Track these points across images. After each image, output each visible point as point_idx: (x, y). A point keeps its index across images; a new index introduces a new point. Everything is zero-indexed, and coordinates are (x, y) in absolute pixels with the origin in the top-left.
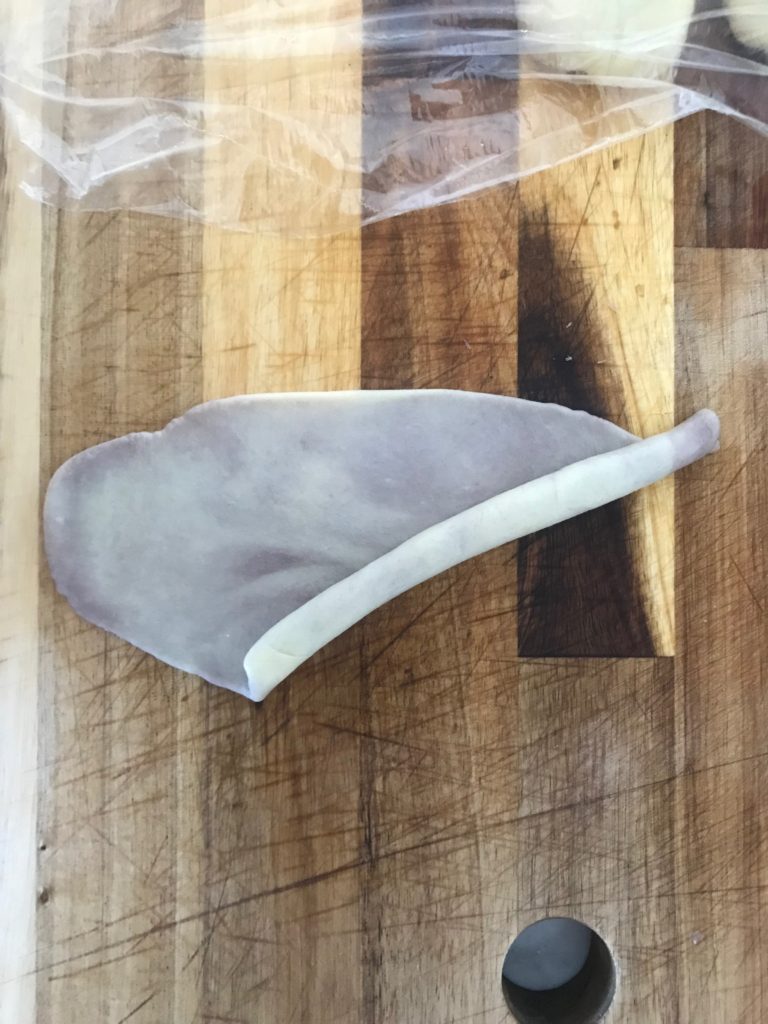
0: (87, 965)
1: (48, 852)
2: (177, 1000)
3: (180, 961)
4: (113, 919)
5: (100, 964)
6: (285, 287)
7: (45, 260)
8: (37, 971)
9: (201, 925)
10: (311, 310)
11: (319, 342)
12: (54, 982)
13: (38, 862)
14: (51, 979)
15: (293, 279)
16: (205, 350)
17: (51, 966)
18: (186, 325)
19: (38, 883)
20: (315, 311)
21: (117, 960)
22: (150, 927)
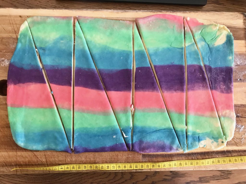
0: (10, 22)
1: (27, 17)
2: (5, 34)
3: (10, 34)
4: (17, 26)
5: (10, 24)
7: (109, 18)
8: (10, 15)
9: (15, 37)
12: (8, 18)
13: (25, 16)
14: (9, 17)
17: (11, 17)
19: (22, 16)
21: (11, 26)
22: (15, 30)
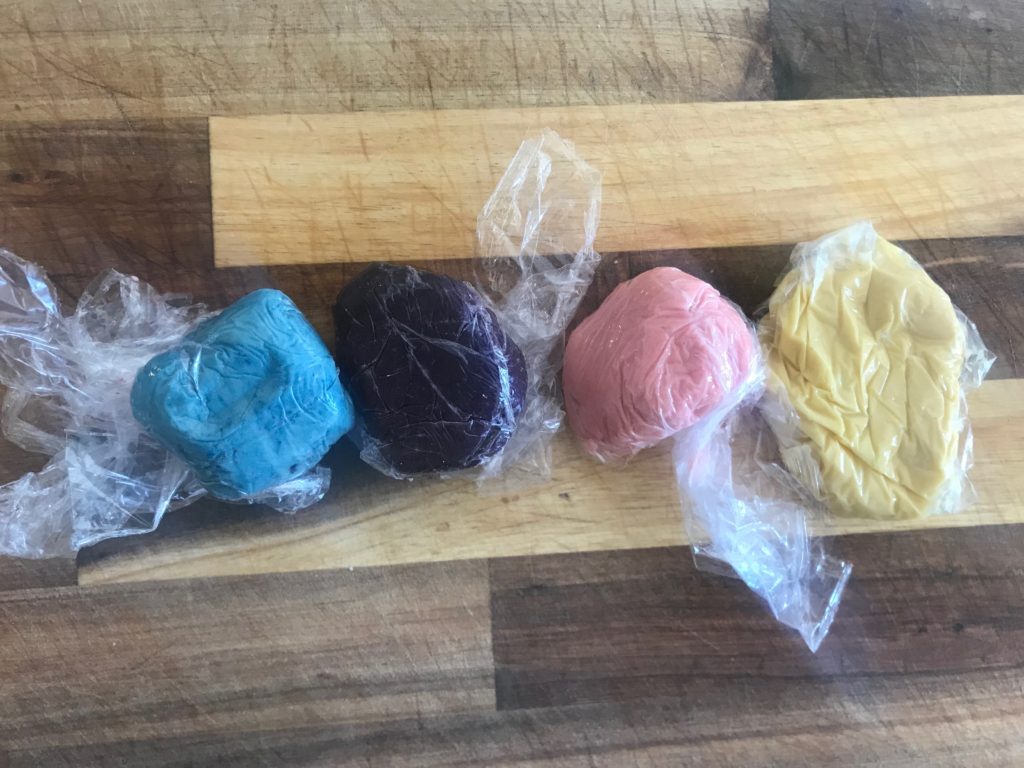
6: (425, 188)
10: (404, 212)
11: (374, 221)
15: (433, 194)
16: (359, 114)
18: (382, 96)
20: (404, 216)
